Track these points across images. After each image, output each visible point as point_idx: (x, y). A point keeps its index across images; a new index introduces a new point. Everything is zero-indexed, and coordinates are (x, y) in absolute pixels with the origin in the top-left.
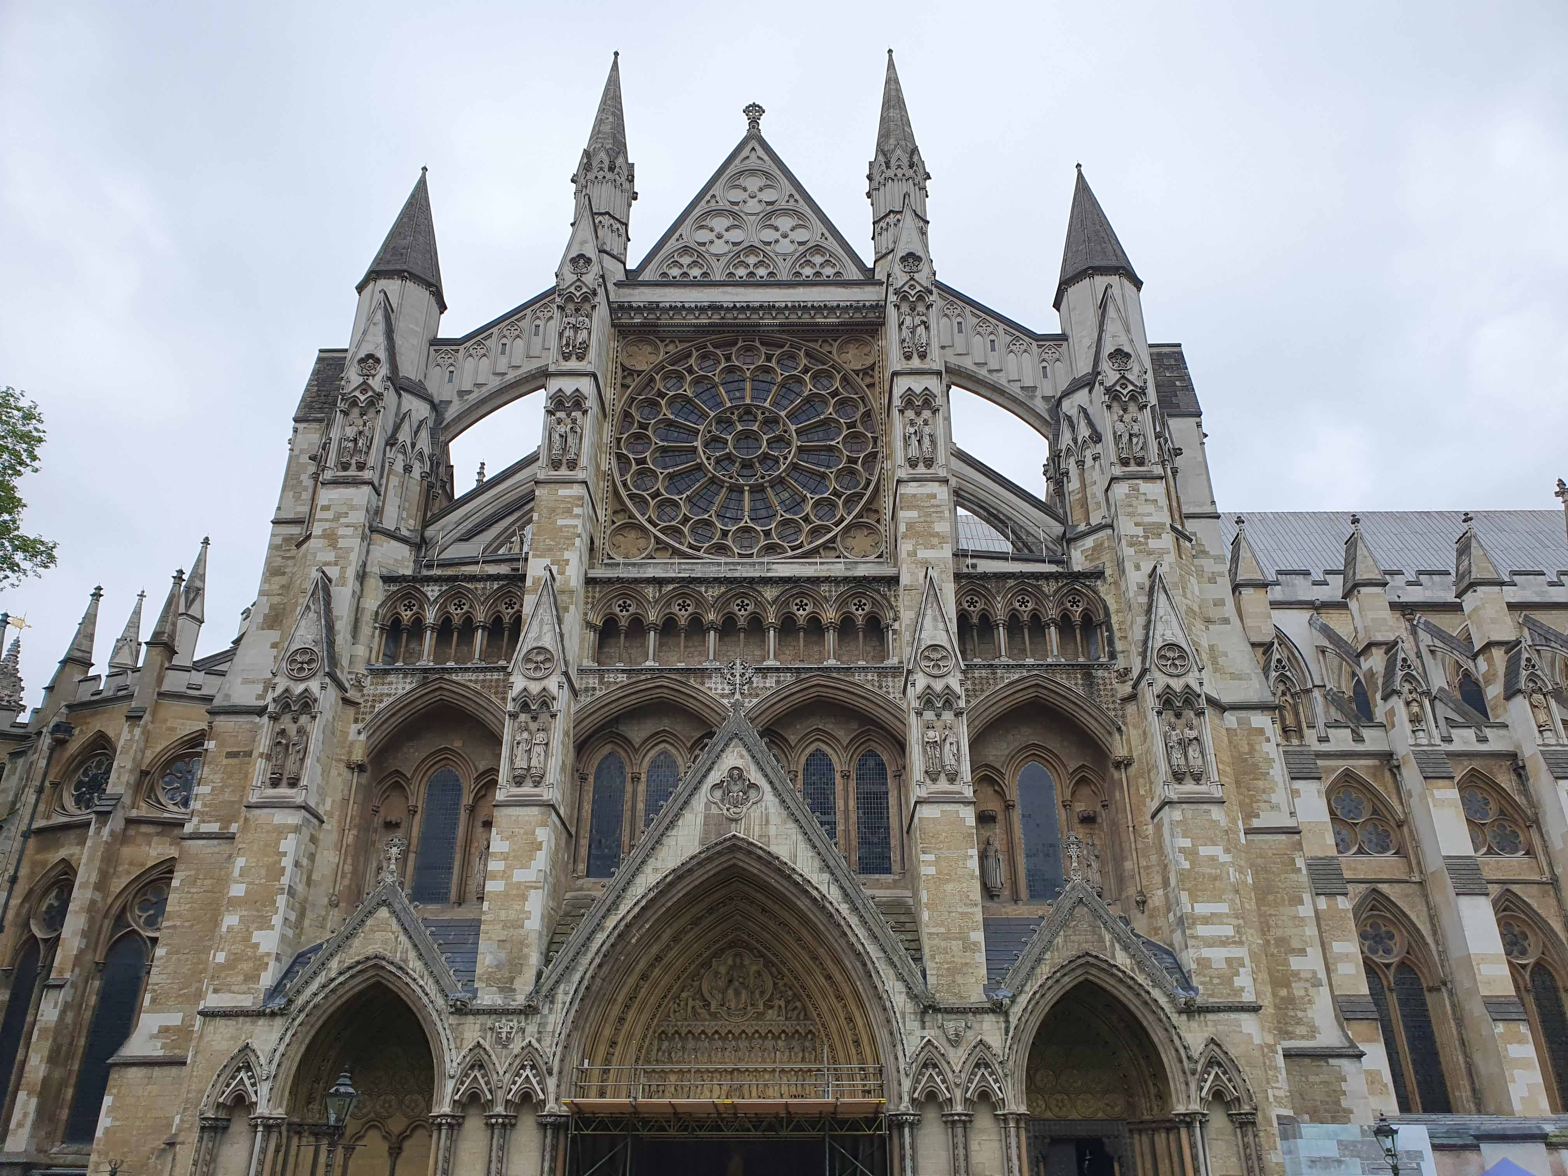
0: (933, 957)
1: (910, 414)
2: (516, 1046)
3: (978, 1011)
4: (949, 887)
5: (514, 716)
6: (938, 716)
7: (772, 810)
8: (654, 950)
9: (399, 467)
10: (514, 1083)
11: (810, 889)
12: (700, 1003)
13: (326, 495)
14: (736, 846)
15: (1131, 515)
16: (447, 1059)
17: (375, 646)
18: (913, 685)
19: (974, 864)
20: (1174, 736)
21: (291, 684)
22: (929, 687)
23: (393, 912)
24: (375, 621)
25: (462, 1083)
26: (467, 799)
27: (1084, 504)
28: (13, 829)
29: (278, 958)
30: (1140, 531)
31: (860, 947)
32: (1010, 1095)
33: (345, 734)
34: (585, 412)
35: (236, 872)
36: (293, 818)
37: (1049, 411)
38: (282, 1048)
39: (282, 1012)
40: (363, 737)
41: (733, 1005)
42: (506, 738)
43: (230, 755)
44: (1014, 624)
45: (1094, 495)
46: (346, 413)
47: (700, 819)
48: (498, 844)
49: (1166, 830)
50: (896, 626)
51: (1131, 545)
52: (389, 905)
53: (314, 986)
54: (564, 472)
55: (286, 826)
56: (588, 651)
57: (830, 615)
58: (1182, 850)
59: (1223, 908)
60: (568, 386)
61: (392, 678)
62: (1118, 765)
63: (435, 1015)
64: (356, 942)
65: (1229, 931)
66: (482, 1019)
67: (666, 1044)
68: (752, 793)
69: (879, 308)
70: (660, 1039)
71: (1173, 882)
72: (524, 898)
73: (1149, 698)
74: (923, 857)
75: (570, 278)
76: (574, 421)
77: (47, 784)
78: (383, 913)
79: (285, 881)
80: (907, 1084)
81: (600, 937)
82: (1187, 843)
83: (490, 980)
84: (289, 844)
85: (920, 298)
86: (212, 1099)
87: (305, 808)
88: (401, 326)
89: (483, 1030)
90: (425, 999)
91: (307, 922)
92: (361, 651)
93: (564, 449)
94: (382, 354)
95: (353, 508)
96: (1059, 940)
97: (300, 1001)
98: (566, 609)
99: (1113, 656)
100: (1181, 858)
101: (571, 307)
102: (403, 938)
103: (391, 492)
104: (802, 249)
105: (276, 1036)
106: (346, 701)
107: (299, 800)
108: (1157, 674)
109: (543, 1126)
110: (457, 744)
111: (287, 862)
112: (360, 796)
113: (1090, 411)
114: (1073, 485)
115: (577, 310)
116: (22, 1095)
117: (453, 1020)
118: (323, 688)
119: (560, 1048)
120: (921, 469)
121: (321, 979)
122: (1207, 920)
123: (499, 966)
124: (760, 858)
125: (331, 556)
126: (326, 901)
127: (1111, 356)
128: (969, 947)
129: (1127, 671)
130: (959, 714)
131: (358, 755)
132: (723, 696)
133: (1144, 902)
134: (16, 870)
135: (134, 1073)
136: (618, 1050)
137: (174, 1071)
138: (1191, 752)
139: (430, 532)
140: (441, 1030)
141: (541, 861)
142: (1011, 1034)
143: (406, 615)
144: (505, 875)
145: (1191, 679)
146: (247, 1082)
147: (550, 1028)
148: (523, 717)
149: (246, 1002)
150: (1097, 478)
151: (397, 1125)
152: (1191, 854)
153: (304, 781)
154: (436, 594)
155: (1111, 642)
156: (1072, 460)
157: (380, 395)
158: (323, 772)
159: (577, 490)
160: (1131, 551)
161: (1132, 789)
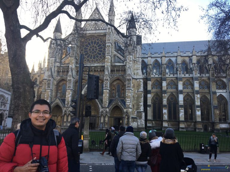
0: (103, 103)
3: (107, 108)
4: (105, 97)
6: (106, 81)
10: (68, 113)
17: (56, 74)
19: (108, 95)
20: (128, 83)
22: (106, 78)
24: (56, 71)
25: (64, 113)
26: (66, 88)
32: (109, 115)
34: (75, 49)
35: (45, 95)
40: (56, 82)
42: (67, 83)
44: (117, 70)
48: (67, 93)
51: (128, 63)
54: (73, 55)
55: (49, 91)
56: (76, 74)
57: (99, 70)
60: (73, 46)
61: (58, 77)
62: (125, 85)
64: (55, 101)
72: (69, 98)
78: (57, 99)
79: (49, 96)
80: (100, 114)
82: (127, 93)
85: (110, 33)
89: (66, 109)
90: (61, 106)
95: (53, 60)
96: (114, 102)
98: (73, 70)
102: (59, 101)
103: (57, 58)
106: (54, 79)
108: (127, 77)
109: (71, 116)
112: (56, 88)
118: (51, 78)
120: (108, 54)
121: (53, 104)
122: (128, 100)
123: (67, 104)
126: (54, 97)
139: (61, 61)
140: (63, 109)
142: (109, 110)
143: (59, 70)
144: (67, 96)
147: (71, 109)
153: (50, 87)
154: (62, 68)
155: (126, 73)
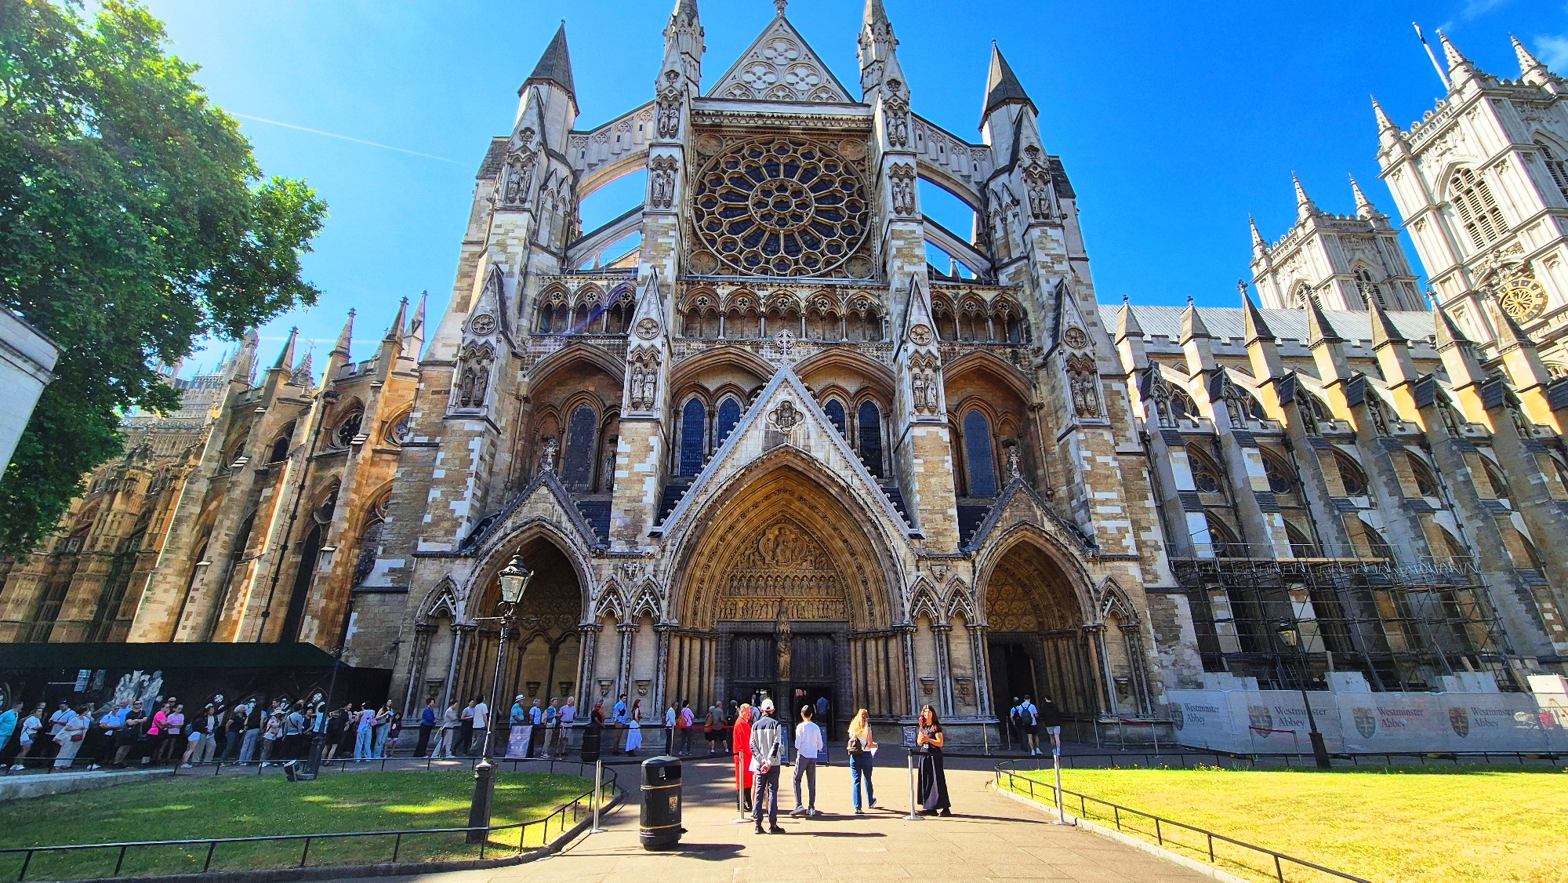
0: (924, 525)
1: (896, 180)
2: (639, 580)
3: (953, 558)
4: (933, 480)
5: (632, 363)
6: (922, 371)
7: (811, 429)
8: (729, 521)
9: (549, 205)
10: (638, 604)
11: (840, 480)
12: (757, 557)
13: (499, 218)
14: (787, 450)
15: (1043, 249)
16: (590, 588)
17: (535, 321)
18: (906, 350)
19: (949, 466)
20: (1078, 386)
21: (476, 338)
22: (917, 351)
23: (551, 490)
24: (534, 304)
25: (602, 604)
26: (598, 425)
27: (1007, 246)
28: (301, 456)
29: (469, 520)
30: (1048, 259)
31: (874, 518)
32: (978, 613)
33: (516, 377)
34: (676, 170)
35: (438, 462)
36: (479, 426)
37: (979, 191)
38: (473, 579)
39: (474, 555)
40: (527, 379)
41: (780, 558)
42: (627, 377)
43: (434, 393)
44: (966, 318)
45: (1014, 240)
46: (512, 166)
47: (763, 433)
48: (623, 446)
49: (1072, 448)
50: (888, 318)
51: (1043, 267)
52: (547, 486)
53: (495, 538)
54: (662, 208)
55: (473, 431)
56: (679, 328)
57: (842, 311)
58: (1085, 458)
59: (1113, 495)
60: (665, 153)
61: (547, 341)
62: (1033, 409)
63: (581, 558)
64: (525, 510)
65: (1118, 510)
66: (616, 561)
67: (735, 583)
68: (798, 417)
69: (870, 120)
70: (732, 580)
71: (1077, 479)
72: (642, 482)
73: (1060, 362)
74: (915, 461)
75: (665, 84)
76: (669, 176)
77: (322, 429)
79: (473, 468)
80: (908, 606)
81: (696, 508)
82: (1088, 454)
83: (619, 536)
84: (476, 444)
85: (901, 108)
86: (423, 613)
87: (488, 420)
88: (549, 116)
89: (615, 568)
90: (574, 548)
91: (489, 499)
92: (525, 322)
93: (663, 194)
94: (536, 128)
95: (517, 227)
96: (1006, 514)
97: (485, 547)
98: (665, 297)
99: (1029, 341)
100: (1085, 463)
101: (665, 105)
102: (558, 507)
103: (543, 222)
104: (814, 89)
105: (468, 571)
106: (515, 355)
107: (482, 414)
108: (1066, 347)
109: (658, 633)
110: (592, 389)
111: (475, 456)
112: (526, 419)
113: (1010, 187)
114: (999, 234)
115: (670, 106)
116: (308, 618)
117: (595, 562)
118: (498, 341)
119: (669, 581)
120: (904, 215)
121: (500, 533)
122: (1103, 503)
123: (626, 527)
124: (803, 459)
125: (503, 258)
126: (502, 486)
127: (1027, 150)
128: (947, 518)
129: (1040, 349)
130: (936, 369)
131: (523, 392)
132: (771, 360)
133: (1052, 495)
134: (303, 482)
135: (372, 598)
136: (706, 585)
137: (400, 597)
138: (1089, 398)
139: (570, 253)
140: (586, 569)
141: (654, 458)
142: (977, 574)
143: (555, 302)
144: (628, 467)
145: (1088, 350)
146: (449, 602)
147: (662, 568)
148: (638, 364)
149: (447, 548)
150: (1016, 230)
151: (555, 633)
152: (1091, 461)
153: (486, 403)
154: (576, 288)
155: (1028, 332)
156: (998, 219)
157: (535, 153)
158: (500, 399)
159: (672, 220)
160: (1042, 272)
161: (1043, 424)
